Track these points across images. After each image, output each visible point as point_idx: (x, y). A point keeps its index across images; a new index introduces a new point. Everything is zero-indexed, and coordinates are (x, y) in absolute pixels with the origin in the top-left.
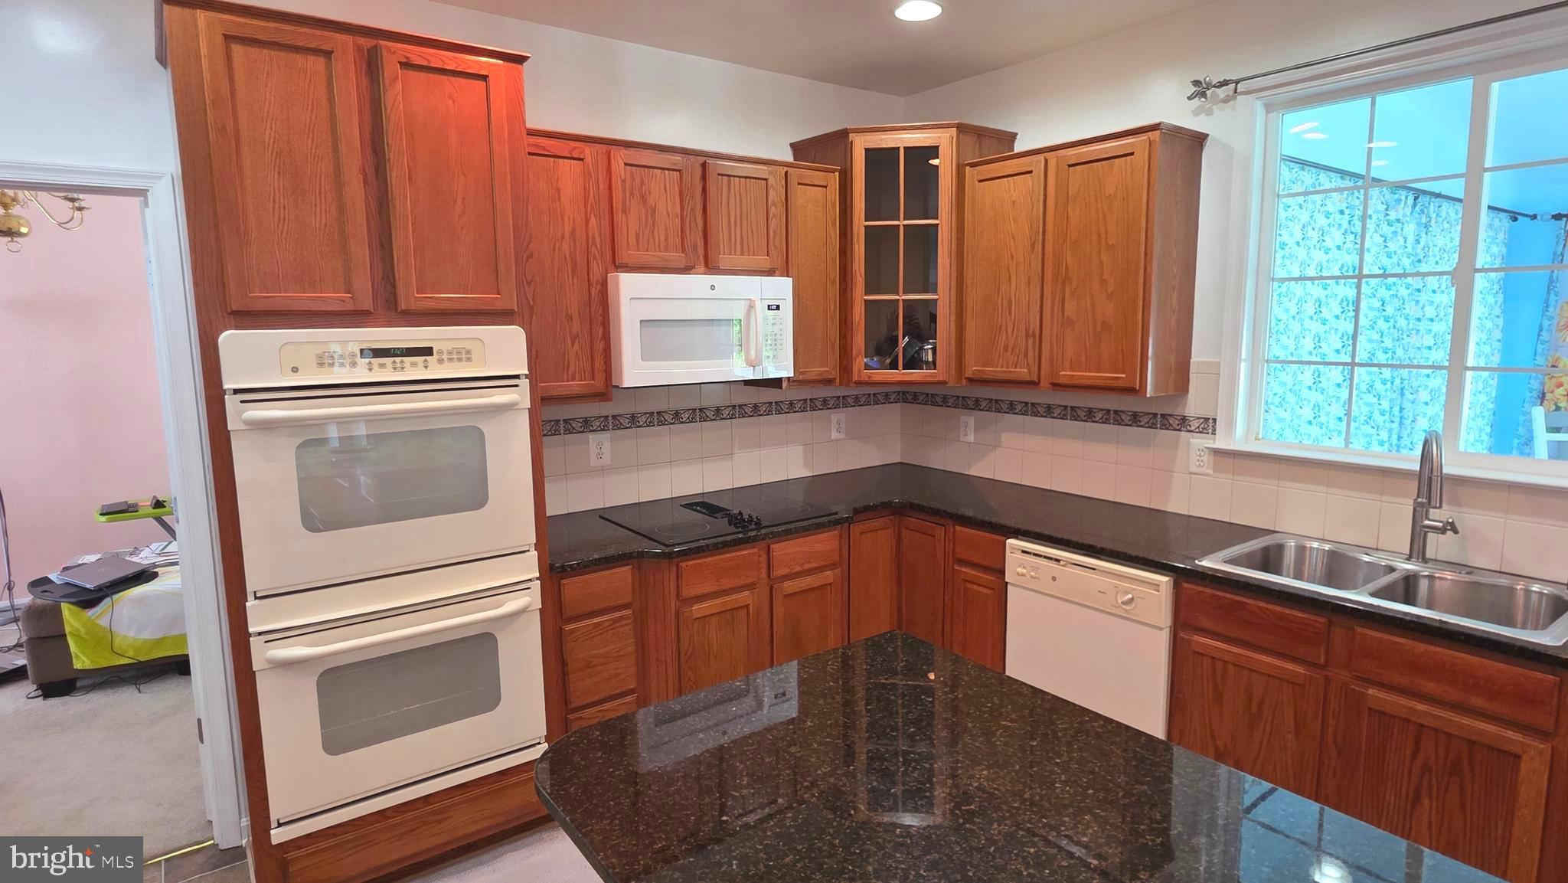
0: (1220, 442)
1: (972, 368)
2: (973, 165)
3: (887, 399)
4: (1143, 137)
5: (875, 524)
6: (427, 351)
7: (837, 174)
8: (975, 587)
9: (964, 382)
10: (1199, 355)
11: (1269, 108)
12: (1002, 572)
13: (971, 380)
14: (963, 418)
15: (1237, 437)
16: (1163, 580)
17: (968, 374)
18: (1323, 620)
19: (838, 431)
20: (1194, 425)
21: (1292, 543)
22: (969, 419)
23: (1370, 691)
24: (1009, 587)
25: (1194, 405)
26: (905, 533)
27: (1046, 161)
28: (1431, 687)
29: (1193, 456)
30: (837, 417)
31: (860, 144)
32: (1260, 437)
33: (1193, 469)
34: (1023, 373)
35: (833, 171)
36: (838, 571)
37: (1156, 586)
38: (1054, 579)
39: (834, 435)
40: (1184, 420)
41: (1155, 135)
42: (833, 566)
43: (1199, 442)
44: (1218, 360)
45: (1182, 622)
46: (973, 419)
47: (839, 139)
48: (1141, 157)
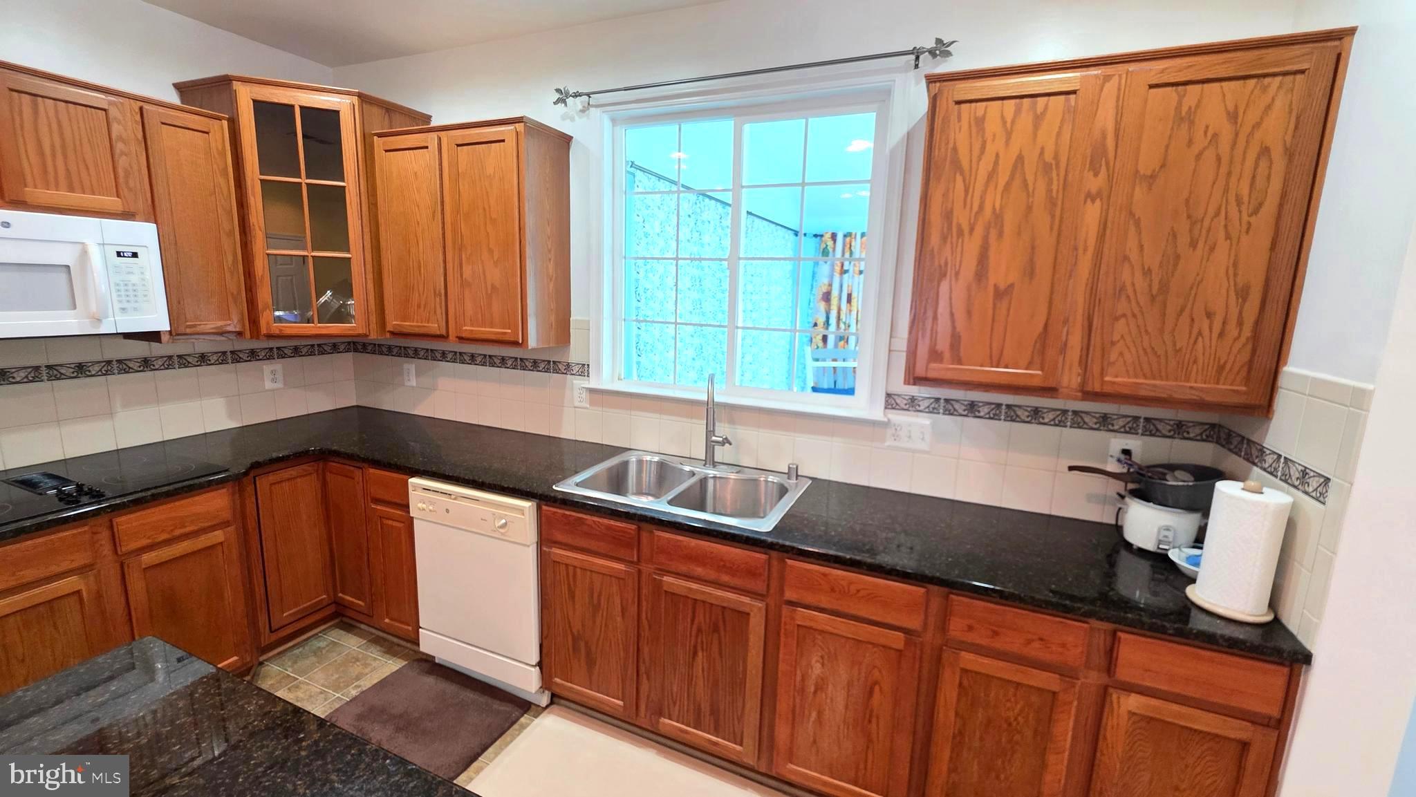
0: (593, 383)
1: (393, 323)
2: (380, 135)
3: (335, 348)
4: (511, 127)
5: (292, 472)
7: (225, 123)
8: (390, 522)
9: (388, 335)
10: (576, 316)
11: (614, 121)
12: (406, 507)
13: (393, 333)
14: (406, 366)
15: (604, 378)
16: (527, 505)
17: (389, 328)
18: (634, 527)
19: (274, 380)
20: (576, 369)
22: (410, 367)
23: (665, 578)
24: (415, 521)
25: (574, 355)
26: (329, 477)
27: (440, 139)
28: (699, 571)
29: (576, 393)
30: (268, 368)
31: (245, 97)
32: (622, 377)
33: (577, 404)
34: (434, 327)
35: (220, 119)
36: (231, 529)
37: (521, 511)
38: (447, 511)
39: (268, 385)
40: (568, 365)
41: (520, 127)
42: (224, 525)
43: (579, 383)
44: (587, 319)
45: (545, 540)
46: (414, 366)
47: (223, 84)
48: (511, 143)
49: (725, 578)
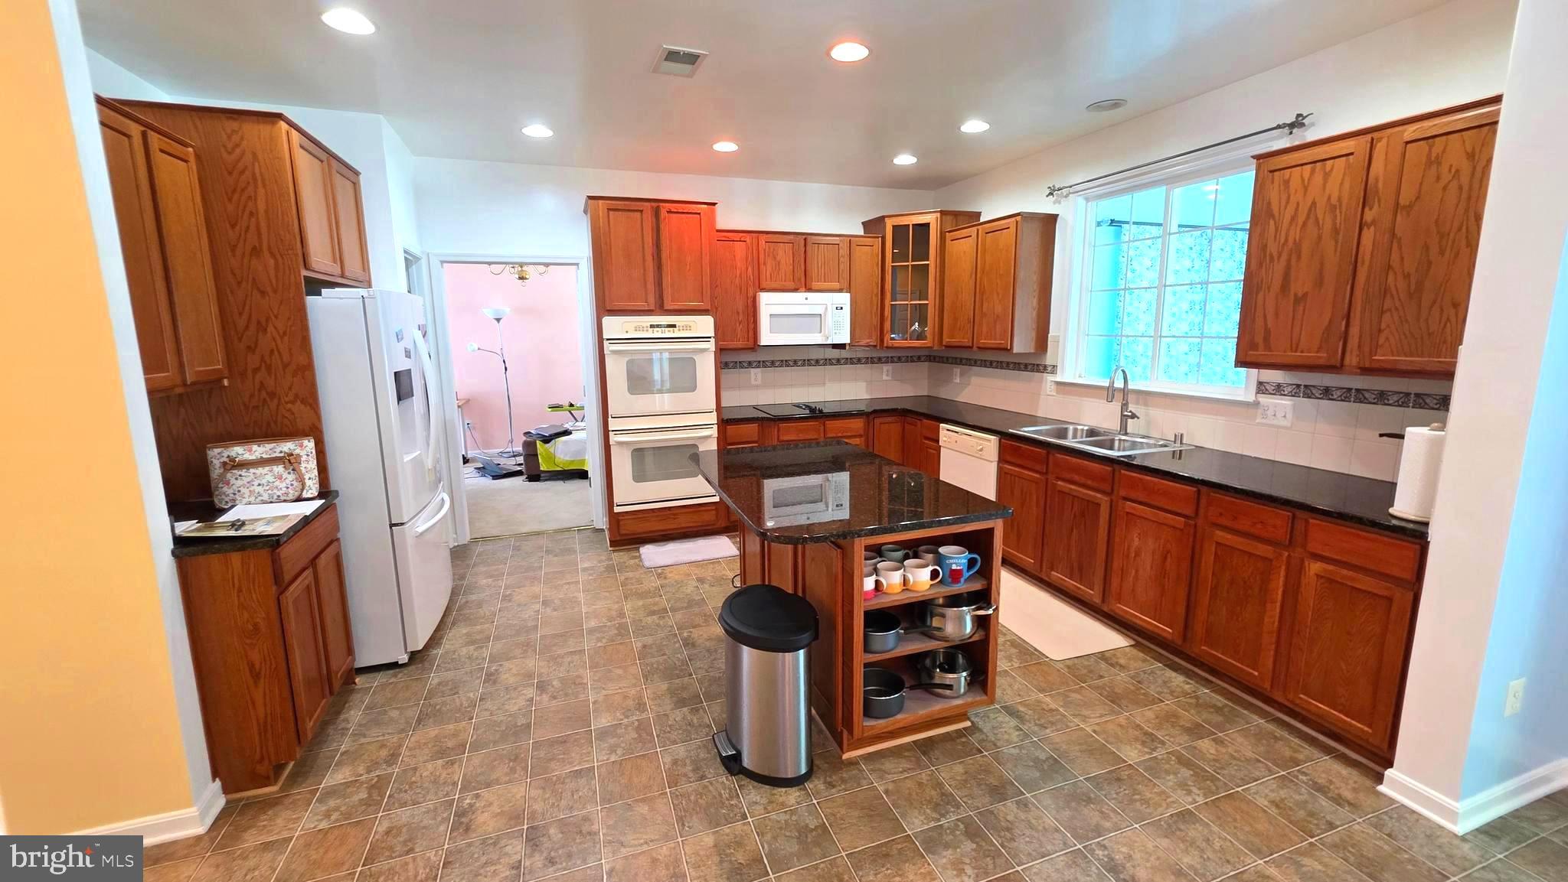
0: (1059, 378)
1: (946, 340)
2: (950, 232)
3: (919, 359)
4: (1013, 219)
5: (890, 419)
6: (674, 326)
7: (880, 239)
8: (931, 451)
9: (944, 348)
10: (1053, 332)
11: (1087, 200)
12: (937, 441)
13: (946, 347)
14: (955, 370)
15: (1066, 375)
16: (993, 438)
17: (944, 343)
18: (1045, 452)
19: (887, 375)
20: (1049, 369)
21: (1071, 427)
22: (957, 370)
23: (1059, 483)
24: (942, 448)
25: (1049, 360)
26: (907, 426)
27: (978, 230)
28: (1076, 478)
29: (1049, 384)
30: (886, 368)
31: (889, 224)
32: (1083, 376)
33: (1049, 393)
34: (966, 342)
35: (878, 237)
36: (863, 439)
37: (989, 441)
38: (956, 442)
39: (885, 377)
40: (1045, 367)
41: (1019, 218)
42: (860, 436)
43: (1050, 378)
44: (1058, 334)
45: (1002, 459)
46: (959, 370)
47: (881, 220)
48: (1013, 229)
49: (1089, 482)
